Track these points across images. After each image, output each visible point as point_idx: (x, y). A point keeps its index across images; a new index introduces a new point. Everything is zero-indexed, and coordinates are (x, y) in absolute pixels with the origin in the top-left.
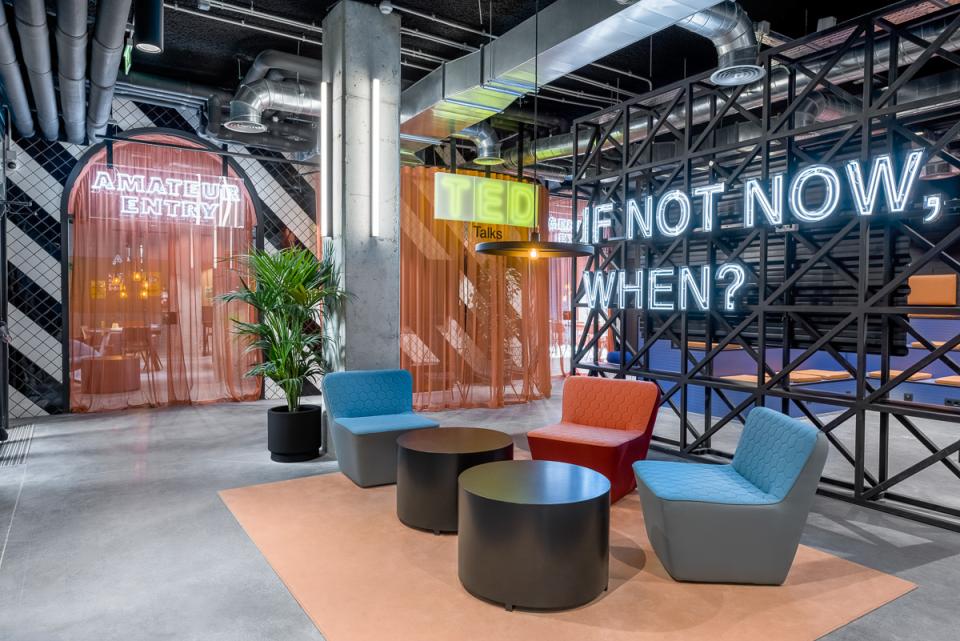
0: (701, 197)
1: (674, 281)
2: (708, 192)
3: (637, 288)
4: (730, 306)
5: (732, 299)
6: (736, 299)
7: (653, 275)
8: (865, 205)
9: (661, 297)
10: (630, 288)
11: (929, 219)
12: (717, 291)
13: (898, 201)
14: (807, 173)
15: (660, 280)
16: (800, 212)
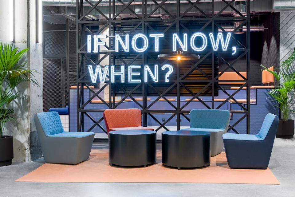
0: (153, 38)
1: (141, 71)
2: (157, 36)
3: (122, 73)
4: (167, 81)
5: (168, 78)
6: (170, 78)
7: (130, 68)
8: (215, 47)
9: (134, 77)
10: (118, 74)
11: (233, 54)
12: (162, 74)
13: (225, 47)
14: (195, 35)
15: (134, 70)
16: (194, 48)
